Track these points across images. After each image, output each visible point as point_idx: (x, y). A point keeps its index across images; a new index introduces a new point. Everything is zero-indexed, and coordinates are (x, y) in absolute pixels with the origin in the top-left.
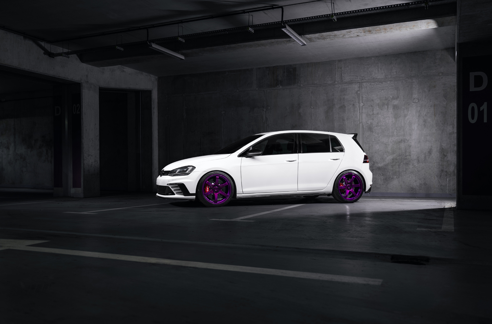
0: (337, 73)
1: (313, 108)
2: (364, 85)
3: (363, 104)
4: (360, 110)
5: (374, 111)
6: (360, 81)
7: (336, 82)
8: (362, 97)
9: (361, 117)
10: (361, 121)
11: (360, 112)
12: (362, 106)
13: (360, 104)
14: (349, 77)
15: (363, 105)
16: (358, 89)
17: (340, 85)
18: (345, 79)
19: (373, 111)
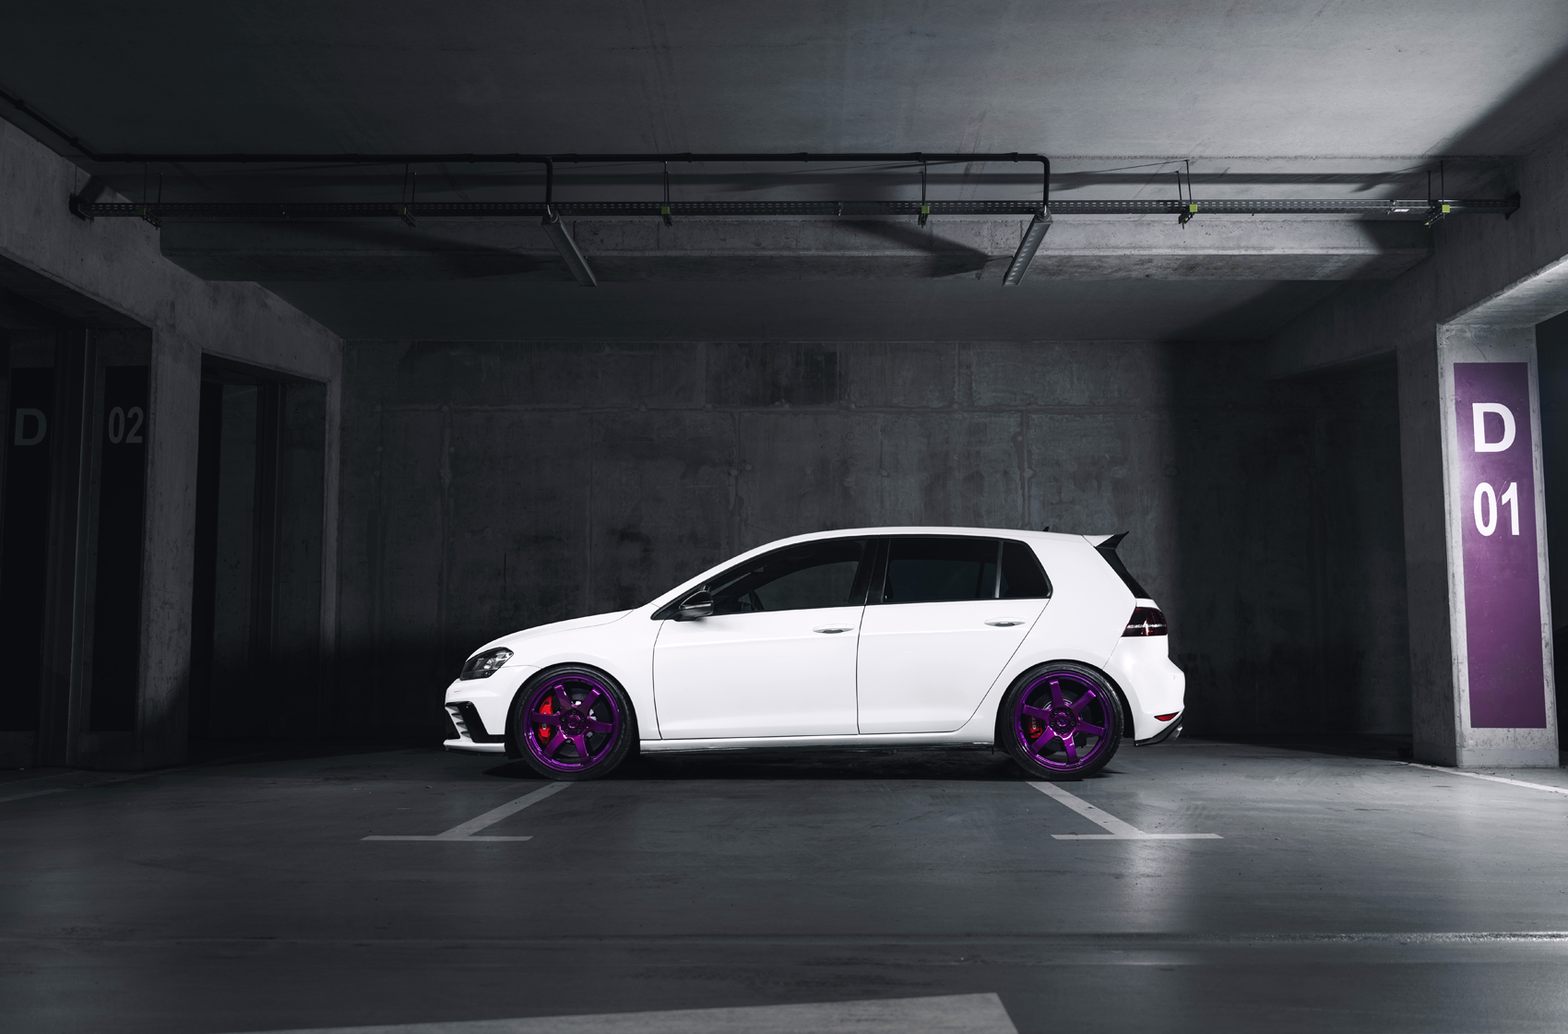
0: (957, 379)
1: (888, 476)
2: (1033, 420)
3: (1032, 472)
4: (1023, 488)
5: (1062, 495)
6: (1024, 408)
7: (956, 406)
8: (1029, 452)
9: (1026, 508)
10: (1027, 520)
11: (1023, 495)
12: (1030, 479)
13: (1023, 471)
14: (994, 394)
15: (1033, 476)
16: (1019, 430)
17: (966, 414)
18: (980, 399)
19: (1060, 493)
